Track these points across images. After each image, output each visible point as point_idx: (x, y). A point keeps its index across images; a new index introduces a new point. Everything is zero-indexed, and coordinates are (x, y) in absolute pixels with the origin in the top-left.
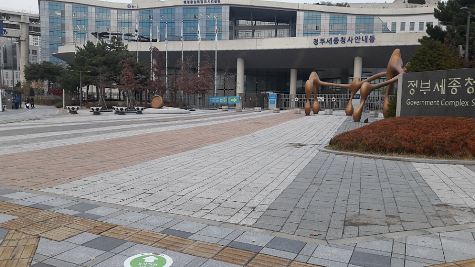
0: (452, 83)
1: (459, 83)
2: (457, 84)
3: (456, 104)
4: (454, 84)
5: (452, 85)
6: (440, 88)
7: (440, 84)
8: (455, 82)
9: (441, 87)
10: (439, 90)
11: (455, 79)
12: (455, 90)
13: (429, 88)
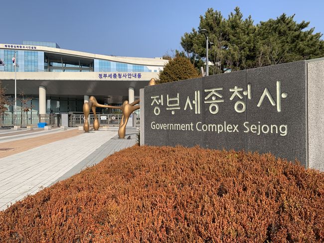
0: (209, 96)
1: (221, 97)
2: (217, 98)
3: (219, 129)
4: (214, 98)
5: (210, 99)
6: (193, 105)
7: (192, 99)
8: (214, 95)
9: (195, 104)
10: (191, 108)
11: (213, 90)
12: (214, 107)
13: (178, 105)
